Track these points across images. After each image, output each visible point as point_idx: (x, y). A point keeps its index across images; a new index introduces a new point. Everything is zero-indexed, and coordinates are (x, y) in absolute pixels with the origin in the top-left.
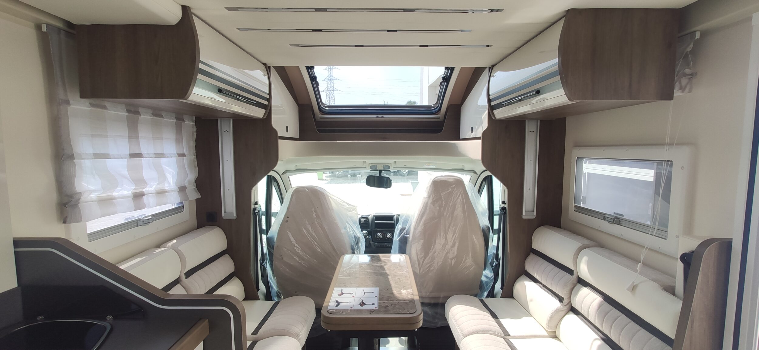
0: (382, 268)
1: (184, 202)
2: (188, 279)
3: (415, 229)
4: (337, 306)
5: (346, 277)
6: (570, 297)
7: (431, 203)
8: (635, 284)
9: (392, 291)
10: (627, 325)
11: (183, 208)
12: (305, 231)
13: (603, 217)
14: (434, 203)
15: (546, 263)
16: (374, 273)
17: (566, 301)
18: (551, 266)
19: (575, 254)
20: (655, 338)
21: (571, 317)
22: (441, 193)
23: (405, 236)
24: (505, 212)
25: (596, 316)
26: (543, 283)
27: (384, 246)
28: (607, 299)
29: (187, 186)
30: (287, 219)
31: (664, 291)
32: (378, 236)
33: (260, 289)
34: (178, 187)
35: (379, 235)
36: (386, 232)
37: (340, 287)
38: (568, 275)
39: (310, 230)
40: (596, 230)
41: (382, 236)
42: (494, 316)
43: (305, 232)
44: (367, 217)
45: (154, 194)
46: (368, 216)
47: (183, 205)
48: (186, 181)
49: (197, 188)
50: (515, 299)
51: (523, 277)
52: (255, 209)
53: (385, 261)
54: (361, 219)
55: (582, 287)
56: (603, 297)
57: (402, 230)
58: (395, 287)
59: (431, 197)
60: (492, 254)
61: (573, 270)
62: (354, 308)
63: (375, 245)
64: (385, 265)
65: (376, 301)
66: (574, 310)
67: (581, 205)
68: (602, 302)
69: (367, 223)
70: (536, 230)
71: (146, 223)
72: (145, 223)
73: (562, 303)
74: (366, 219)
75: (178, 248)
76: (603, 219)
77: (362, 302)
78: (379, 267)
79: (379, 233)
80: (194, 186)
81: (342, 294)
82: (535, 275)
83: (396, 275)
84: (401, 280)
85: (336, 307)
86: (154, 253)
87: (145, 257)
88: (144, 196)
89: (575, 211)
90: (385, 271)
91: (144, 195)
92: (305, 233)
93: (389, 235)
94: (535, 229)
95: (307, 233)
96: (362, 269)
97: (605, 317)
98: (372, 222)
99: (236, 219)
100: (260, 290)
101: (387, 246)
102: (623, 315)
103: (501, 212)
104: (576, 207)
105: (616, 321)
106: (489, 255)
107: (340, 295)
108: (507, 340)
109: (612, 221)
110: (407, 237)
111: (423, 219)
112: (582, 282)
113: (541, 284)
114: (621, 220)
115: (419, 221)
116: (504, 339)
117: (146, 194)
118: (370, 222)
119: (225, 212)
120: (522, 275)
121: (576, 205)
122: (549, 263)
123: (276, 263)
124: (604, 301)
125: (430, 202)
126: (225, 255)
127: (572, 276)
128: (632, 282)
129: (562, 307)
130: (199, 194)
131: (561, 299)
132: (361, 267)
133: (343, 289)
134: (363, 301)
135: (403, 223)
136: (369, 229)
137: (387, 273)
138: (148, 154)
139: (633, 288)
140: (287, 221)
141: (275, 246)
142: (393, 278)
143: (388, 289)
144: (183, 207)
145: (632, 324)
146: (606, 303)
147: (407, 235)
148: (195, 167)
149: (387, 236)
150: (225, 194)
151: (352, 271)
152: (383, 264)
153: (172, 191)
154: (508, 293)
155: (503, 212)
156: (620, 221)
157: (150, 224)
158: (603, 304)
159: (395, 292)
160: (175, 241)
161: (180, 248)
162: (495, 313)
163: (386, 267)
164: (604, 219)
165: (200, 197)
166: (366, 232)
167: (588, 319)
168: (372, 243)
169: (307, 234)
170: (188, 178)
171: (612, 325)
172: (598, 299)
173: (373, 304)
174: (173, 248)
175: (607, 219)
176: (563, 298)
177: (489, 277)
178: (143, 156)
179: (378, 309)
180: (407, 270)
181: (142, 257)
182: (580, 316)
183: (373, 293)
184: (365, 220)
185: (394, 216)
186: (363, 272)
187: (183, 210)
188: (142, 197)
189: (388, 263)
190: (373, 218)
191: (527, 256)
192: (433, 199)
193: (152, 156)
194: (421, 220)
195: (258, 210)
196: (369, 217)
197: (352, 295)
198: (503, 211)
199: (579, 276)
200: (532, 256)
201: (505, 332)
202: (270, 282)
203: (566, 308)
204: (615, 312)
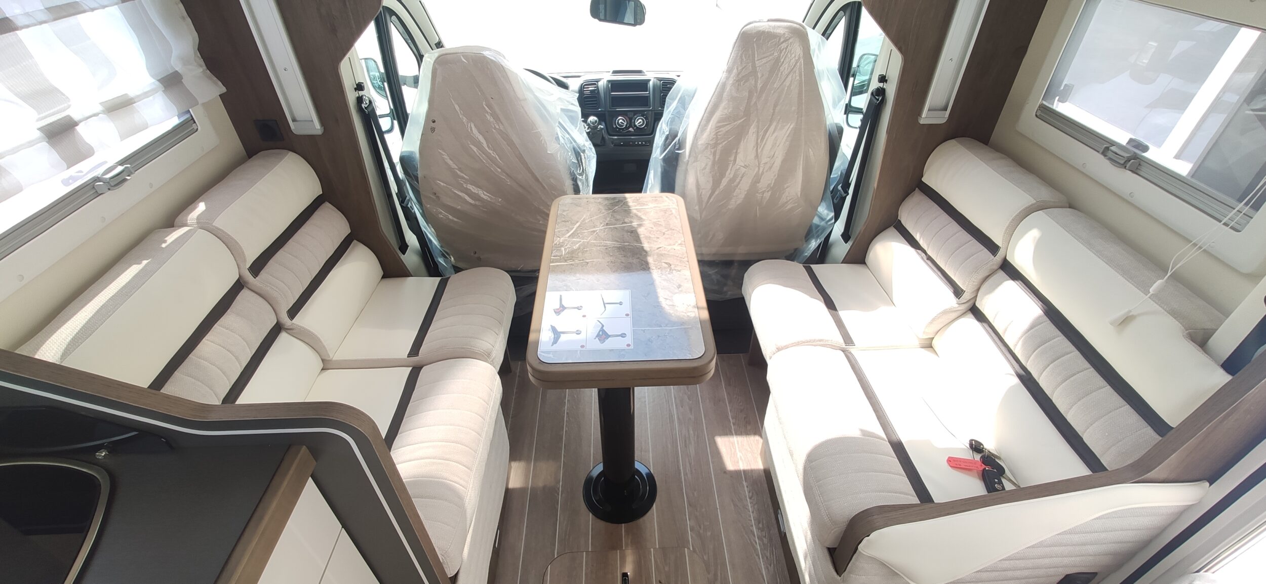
0: (634, 233)
1: (190, 110)
2: (259, 276)
3: (696, 138)
4: (555, 341)
5: (566, 261)
6: (978, 290)
7: (733, 84)
8: (1131, 314)
9: (657, 297)
10: (1078, 372)
11: (195, 122)
12: (475, 149)
13: (1105, 146)
14: (740, 80)
15: (945, 217)
16: (619, 248)
17: (966, 296)
18: (954, 226)
19: (1013, 220)
20: (1128, 406)
21: (970, 321)
22: (757, 62)
23: (677, 151)
24: (881, 100)
25: (1021, 340)
26: (929, 253)
27: (631, 143)
28: (1052, 314)
29: (179, 71)
30: (433, 125)
31: (1189, 340)
32: (618, 123)
33: (408, 244)
34: (159, 81)
35: (621, 121)
36: (634, 115)
37: (557, 290)
38: (985, 252)
39: (485, 145)
40: (1078, 170)
41: (625, 124)
42: (830, 305)
43: (476, 151)
44: (595, 84)
45: (100, 115)
46: (597, 82)
47: (192, 116)
48: (172, 58)
49: (208, 68)
50: (868, 267)
51: (892, 231)
52: (360, 100)
53: (639, 214)
54: (584, 88)
55: (1007, 280)
56: (1044, 306)
57: (670, 138)
58: (662, 289)
59: (735, 71)
60: (837, 177)
61: (999, 247)
62: (589, 347)
63: (613, 141)
64: (640, 225)
65: (626, 326)
66: (976, 312)
67: (1053, 105)
68: (1040, 317)
69: (596, 97)
70: (938, 147)
71: (115, 183)
72: (112, 184)
73: (959, 299)
74: (593, 88)
75: (214, 224)
76: (1101, 151)
77: (602, 330)
78: (628, 231)
79: (620, 118)
80: (201, 66)
81: (563, 308)
82: (916, 236)
83: (662, 255)
84: (672, 266)
85: (552, 345)
86: (164, 245)
87: (145, 262)
88: (76, 127)
89: (1036, 115)
90: (641, 243)
91: (76, 124)
92: (474, 152)
93: (640, 120)
94: (939, 145)
95: (478, 151)
96: (595, 240)
97: (1039, 347)
98: (605, 94)
99: (323, 134)
100: (409, 248)
101: (636, 143)
102: (1077, 353)
103: (873, 98)
104: (1043, 108)
105: (1059, 360)
106: (832, 178)
107: (558, 312)
108: (849, 354)
109: (1122, 162)
110: (679, 153)
111: (713, 119)
112: (1009, 270)
113: (924, 252)
114: (1142, 163)
115: (704, 122)
116: (843, 351)
117: (81, 121)
118: (602, 95)
119: (294, 120)
120: (890, 226)
121: (1044, 103)
122: (951, 219)
123: (429, 206)
124: (1045, 317)
125: (731, 81)
126: (324, 205)
127: (993, 257)
128: (1127, 310)
129: (957, 305)
130: (220, 83)
131: (958, 292)
132: (594, 232)
133: (564, 294)
134: (603, 326)
135: (672, 121)
136: (600, 110)
137: (645, 248)
138: (27, 14)
139: (1125, 321)
140: (433, 130)
141: (419, 176)
142: (656, 263)
143: (648, 294)
144: (193, 119)
145: (1091, 373)
146: (1049, 322)
147: (678, 149)
148: (183, 18)
149: (636, 124)
150: (282, 79)
151: (577, 245)
152: (635, 224)
153: (146, 95)
154: (858, 257)
155: (878, 100)
156: (1140, 164)
157: (126, 184)
158: (1042, 323)
159: (664, 304)
160: (201, 207)
161: (219, 223)
162: (831, 297)
163: (641, 231)
164: (1104, 153)
165: (224, 90)
166: (595, 118)
167: (1002, 338)
168: (606, 137)
169: (479, 153)
170: (174, 51)
171: (1049, 365)
172: (1035, 310)
173: (623, 335)
174: (204, 224)
175: (1110, 154)
176: (963, 292)
177: (825, 219)
178: (14, 24)
179: (632, 347)
180: (683, 239)
181: (139, 263)
182: (986, 325)
183: (621, 303)
184: (591, 91)
185: (650, 80)
186: (599, 248)
187: (196, 128)
188: (74, 129)
189: (644, 220)
190: (607, 86)
191: (906, 194)
192: (739, 74)
193: (44, 19)
194: (708, 120)
195: (368, 102)
196: (601, 84)
197: (581, 312)
198: (877, 97)
199: (1007, 258)
200: (918, 197)
201: (848, 340)
202: (425, 232)
203: (964, 307)
204: (1061, 342)
